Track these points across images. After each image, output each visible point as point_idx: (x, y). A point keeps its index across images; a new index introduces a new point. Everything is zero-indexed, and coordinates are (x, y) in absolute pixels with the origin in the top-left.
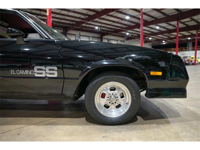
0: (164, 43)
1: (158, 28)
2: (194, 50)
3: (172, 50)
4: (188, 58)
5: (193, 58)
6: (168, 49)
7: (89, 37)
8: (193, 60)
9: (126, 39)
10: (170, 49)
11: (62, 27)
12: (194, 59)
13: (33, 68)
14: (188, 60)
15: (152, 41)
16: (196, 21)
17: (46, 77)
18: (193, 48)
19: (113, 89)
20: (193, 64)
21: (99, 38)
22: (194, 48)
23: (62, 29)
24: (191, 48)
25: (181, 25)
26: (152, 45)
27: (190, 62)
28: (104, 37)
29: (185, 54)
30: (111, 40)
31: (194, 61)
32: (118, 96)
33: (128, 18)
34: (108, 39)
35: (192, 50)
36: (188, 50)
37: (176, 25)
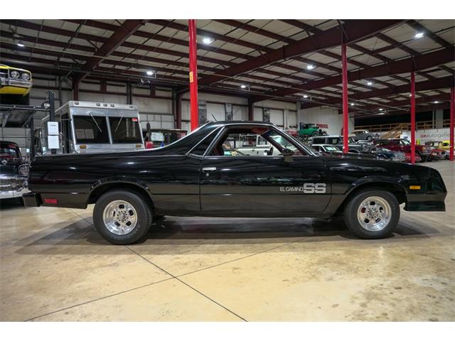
0: (382, 112)
1: (370, 84)
2: (448, 126)
3: (399, 127)
4: (436, 145)
5: (446, 144)
6: (391, 125)
7: (224, 104)
8: (447, 149)
9: (300, 106)
10: (394, 126)
11: (170, 87)
12: (448, 147)
13: (302, 185)
14: (437, 150)
15: (357, 108)
16: (450, 70)
17: (315, 194)
18: (447, 122)
19: (373, 203)
20: (447, 158)
21: (245, 106)
22: (449, 122)
23: (171, 89)
24: (440, 121)
25: (419, 78)
26: (355, 116)
27: (440, 154)
28: (255, 104)
29: (428, 136)
30: (269, 109)
31: (449, 151)
32: (378, 210)
33: (310, 67)
34: (263, 108)
35: (444, 127)
36: (435, 127)
37: (410, 78)
